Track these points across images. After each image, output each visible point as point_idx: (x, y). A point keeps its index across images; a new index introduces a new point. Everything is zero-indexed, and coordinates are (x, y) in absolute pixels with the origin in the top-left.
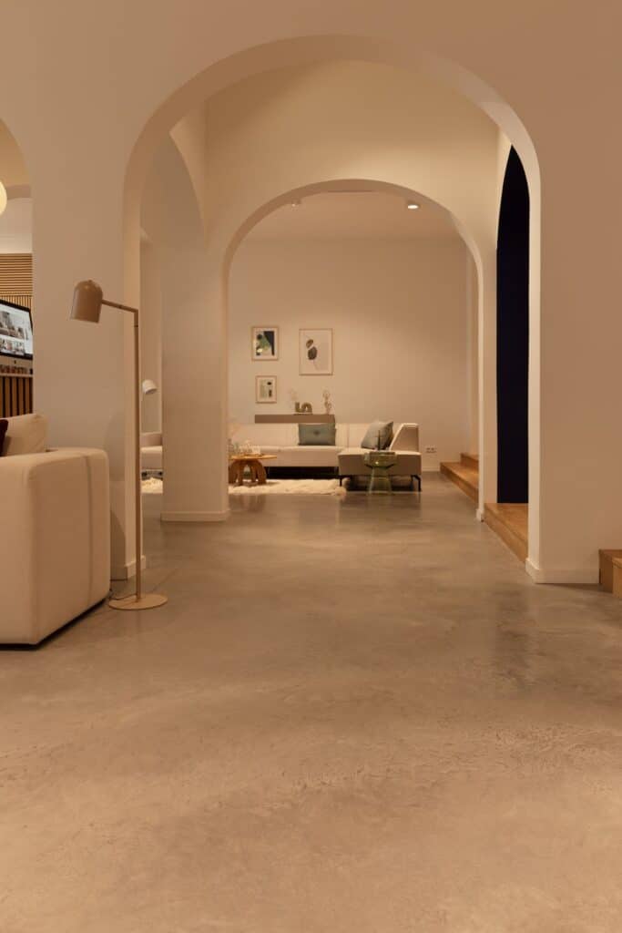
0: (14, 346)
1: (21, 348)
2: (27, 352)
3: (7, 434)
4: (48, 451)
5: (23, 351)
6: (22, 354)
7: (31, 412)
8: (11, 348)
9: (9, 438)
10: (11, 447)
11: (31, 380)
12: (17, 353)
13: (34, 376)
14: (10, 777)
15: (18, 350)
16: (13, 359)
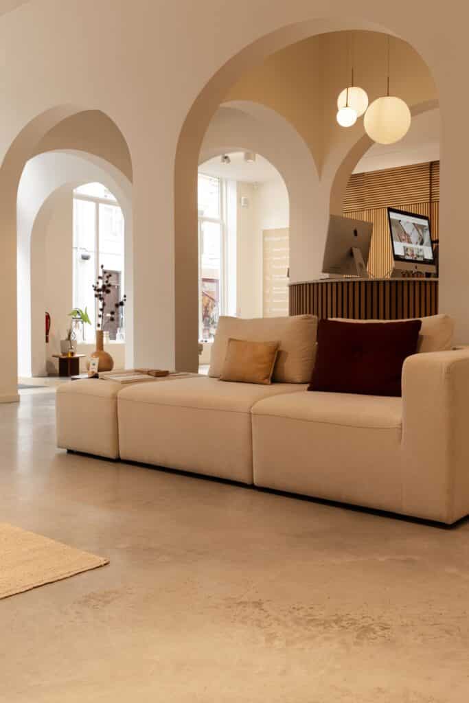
0: (415, 253)
1: (421, 254)
2: (426, 257)
3: (421, 333)
4: (455, 349)
5: (423, 256)
6: (422, 259)
7: (436, 313)
8: (413, 255)
9: (422, 336)
10: (423, 345)
11: (436, 283)
12: (418, 259)
13: (440, 279)
14: (447, 632)
15: (418, 256)
16: (414, 264)
